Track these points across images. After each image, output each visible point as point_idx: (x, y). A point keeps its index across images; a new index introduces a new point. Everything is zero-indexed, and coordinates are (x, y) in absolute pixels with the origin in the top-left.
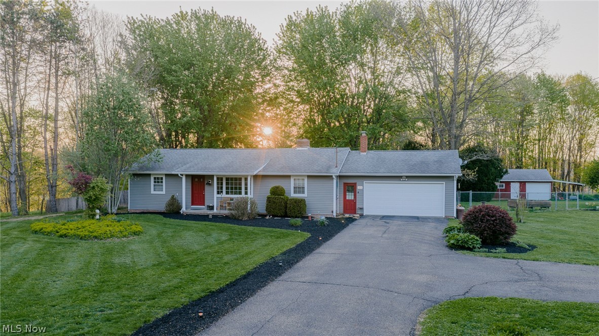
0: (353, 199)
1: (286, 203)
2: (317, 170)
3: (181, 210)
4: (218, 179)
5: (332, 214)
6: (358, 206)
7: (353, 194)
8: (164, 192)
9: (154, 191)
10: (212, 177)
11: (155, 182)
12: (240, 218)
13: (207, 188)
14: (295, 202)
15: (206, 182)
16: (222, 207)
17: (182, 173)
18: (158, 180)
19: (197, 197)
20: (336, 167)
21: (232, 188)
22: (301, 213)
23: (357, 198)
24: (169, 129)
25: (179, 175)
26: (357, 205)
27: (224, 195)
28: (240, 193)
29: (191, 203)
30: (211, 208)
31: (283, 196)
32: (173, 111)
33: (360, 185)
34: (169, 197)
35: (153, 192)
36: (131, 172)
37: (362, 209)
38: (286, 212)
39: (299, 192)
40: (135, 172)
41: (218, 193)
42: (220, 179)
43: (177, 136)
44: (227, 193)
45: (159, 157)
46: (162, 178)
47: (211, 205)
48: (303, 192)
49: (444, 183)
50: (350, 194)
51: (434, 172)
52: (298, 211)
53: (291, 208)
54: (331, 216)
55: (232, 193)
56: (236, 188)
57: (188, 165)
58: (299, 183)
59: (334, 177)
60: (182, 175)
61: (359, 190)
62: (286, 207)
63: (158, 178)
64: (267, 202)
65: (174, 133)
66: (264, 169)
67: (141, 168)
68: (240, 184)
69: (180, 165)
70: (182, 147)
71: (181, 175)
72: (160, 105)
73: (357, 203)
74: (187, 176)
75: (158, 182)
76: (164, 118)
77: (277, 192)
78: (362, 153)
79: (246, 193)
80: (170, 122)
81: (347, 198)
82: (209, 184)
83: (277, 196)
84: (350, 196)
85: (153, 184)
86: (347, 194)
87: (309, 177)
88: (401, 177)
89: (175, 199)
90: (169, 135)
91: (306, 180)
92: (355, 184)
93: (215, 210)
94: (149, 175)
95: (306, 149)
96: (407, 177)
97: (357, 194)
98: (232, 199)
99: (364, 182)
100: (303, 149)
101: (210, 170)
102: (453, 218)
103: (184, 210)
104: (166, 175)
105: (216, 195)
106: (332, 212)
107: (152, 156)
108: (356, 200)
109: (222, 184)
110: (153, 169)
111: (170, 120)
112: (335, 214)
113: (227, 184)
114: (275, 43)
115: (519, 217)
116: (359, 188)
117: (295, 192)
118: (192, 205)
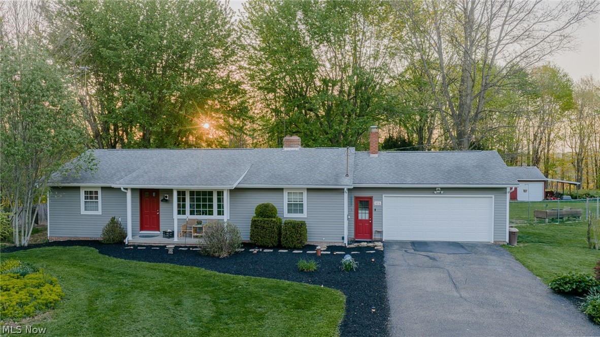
0: (367, 218)
1: (280, 228)
2: (321, 181)
3: (125, 238)
4: (179, 193)
5: (342, 241)
6: (375, 229)
7: (367, 212)
8: (99, 212)
9: (86, 210)
10: (170, 191)
11: (86, 198)
12: (217, 254)
13: (163, 207)
14: (294, 227)
15: (161, 198)
16: (185, 234)
17: (126, 186)
18: (91, 195)
19: (149, 220)
20: (347, 175)
21: (198, 206)
22: (301, 242)
23: (373, 218)
24: (106, 122)
25: (122, 189)
26: (374, 227)
27: (188, 216)
28: (211, 213)
29: (139, 227)
30: (171, 235)
31: (275, 217)
32: (111, 99)
33: (377, 200)
34: (107, 220)
35: (83, 212)
36: (51, 185)
37: (381, 232)
38: (279, 241)
39: (296, 211)
40: (56, 185)
41: (179, 213)
42: (181, 193)
43: (116, 130)
44: (192, 213)
45: (92, 164)
46: (96, 193)
47: (169, 231)
48: (302, 211)
49: (493, 196)
50: (364, 211)
51: (481, 182)
52: (298, 240)
53: (288, 236)
54: (340, 245)
55: (199, 213)
56: (205, 206)
57: (134, 174)
58: (295, 198)
59: (346, 190)
60: (126, 189)
61: (377, 206)
62: (280, 234)
63: (91, 192)
64: (252, 227)
65: (112, 127)
66: (244, 180)
67: (65, 179)
68: (211, 200)
69: (123, 173)
70: (124, 146)
71: (124, 189)
72: (94, 91)
73: (373, 225)
74: (133, 190)
75: (91, 198)
76: (100, 109)
77: (265, 212)
78: (372, 155)
79: (220, 213)
80: (106, 112)
81: (360, 218)
82: (165, 200)
83: (266, 219)
84: (363, 215)
85: (84, 200)
86: (360, 211)
87: (309, 190)
88: (435, 189)
89: (117, 223)
90: (106, 130)
91: (305, 194)
92: (371, 198)
93: (176, 239)
94: (78, 188)
95: (297, 149)
96: (442, 189)
97: (374, 212)
98: (199, 222)
99: (383, 195)
100: (292, 149)
101: (168, 182)
102: (505, 243)
103: (129, 239)
104: (103, 188)
105: (176, 216)
106: (343, 238)
107: (81, 162)
108: (372, 220)
109: (184, 200)
110: (83, 179)
111: (108, 110)
112: (346, 241)
113: (192, 200)
114: (240, 15)
115: (592, 241)
116: (376, 203)
117: (289, 211)
118: (142, 228)
